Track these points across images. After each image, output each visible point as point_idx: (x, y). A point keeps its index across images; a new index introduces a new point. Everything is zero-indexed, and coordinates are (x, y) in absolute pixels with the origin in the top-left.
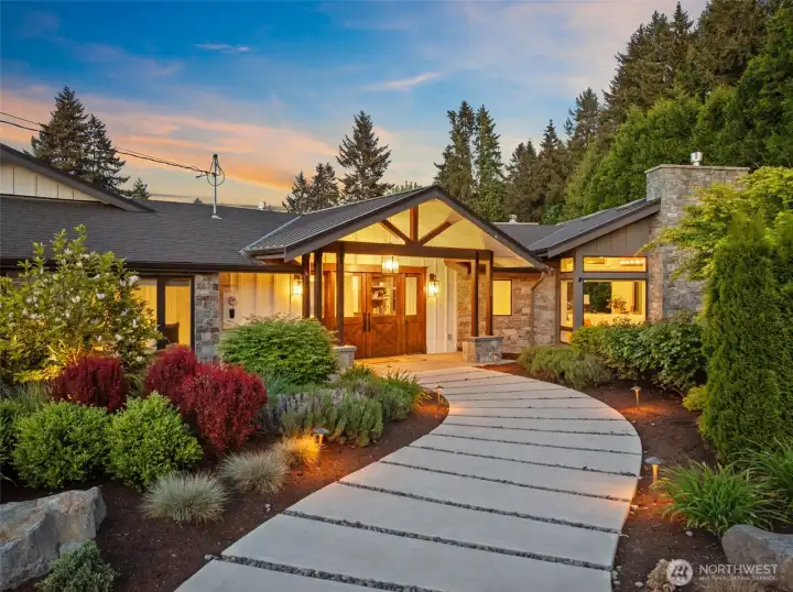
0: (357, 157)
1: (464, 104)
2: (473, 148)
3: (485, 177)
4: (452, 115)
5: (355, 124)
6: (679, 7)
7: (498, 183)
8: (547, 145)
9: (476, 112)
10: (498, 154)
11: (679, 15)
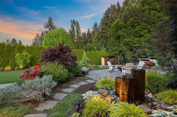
0: (49, 27)
1: (74, 20)
2: (75, 29)
3: (78, 35)
4: (71, 21)
5: (48, 19)
6: (118, 1)
7: (80, 36)
8: (88, 32)
9: (76, 22)
10: (80, 31)
11: (118, 3)
